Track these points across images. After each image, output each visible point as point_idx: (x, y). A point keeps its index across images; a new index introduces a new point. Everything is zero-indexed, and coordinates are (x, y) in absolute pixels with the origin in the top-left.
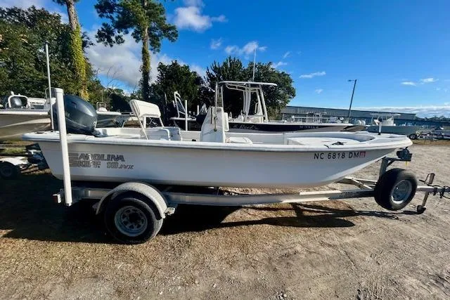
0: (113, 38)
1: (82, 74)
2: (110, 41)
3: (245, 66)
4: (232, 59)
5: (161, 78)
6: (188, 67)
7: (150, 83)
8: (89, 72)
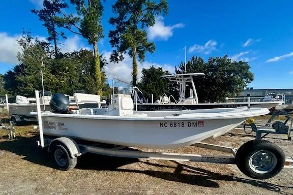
0: (118, 58)
1: (99, 81)
2: (117, 60)
3: (206, 61)
4: (195, 57)
5: (144, 78)
6: (161, 69)
7: (137, 82)
8: (103, 79)
